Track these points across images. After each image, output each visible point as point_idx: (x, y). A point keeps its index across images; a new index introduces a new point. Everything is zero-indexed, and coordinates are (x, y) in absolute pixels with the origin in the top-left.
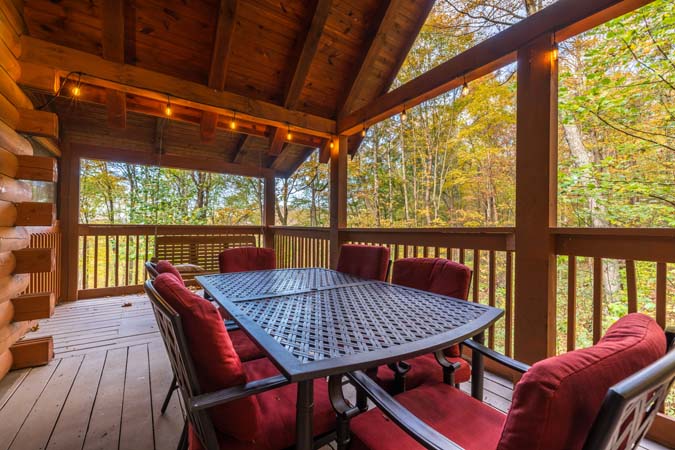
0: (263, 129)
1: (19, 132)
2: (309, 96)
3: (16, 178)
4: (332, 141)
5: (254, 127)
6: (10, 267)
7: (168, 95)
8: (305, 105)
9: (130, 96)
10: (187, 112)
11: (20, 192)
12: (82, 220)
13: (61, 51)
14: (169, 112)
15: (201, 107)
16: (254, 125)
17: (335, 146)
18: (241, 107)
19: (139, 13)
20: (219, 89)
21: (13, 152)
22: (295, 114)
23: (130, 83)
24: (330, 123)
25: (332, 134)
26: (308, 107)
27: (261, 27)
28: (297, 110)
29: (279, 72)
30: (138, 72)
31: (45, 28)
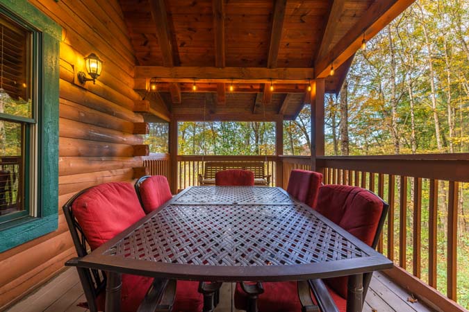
0: (258, 87)
1: (135, 112)
2: (288, 54)
3: (133, 134)
4: (309, 85)
5: (252, 87)
6: (131, 176)
7: (194, 78)
8: (287, 62)
9: (182, 84)
10: (211, 86)
11: (136, 140)
12: (179, 153)
13: (148, 69)
14: (194, 88)
15: (214, 81)
16: (251, 85)
17: (312, 89)
18: (236, 75)
19: (178, 36)
20: (222, 67)
21: (132, 121)
22: (276, 71)
23: (176, 77)
24: (307, 71)
25: (309, 79)
26: (288, 63)
27: (244, 16)
28: (278, 67)
29: (261, 44)
30: (180, 69)
31: (144, 59)
